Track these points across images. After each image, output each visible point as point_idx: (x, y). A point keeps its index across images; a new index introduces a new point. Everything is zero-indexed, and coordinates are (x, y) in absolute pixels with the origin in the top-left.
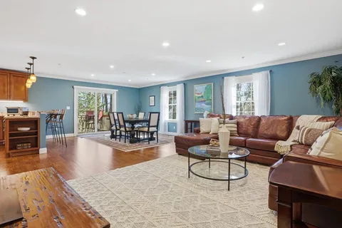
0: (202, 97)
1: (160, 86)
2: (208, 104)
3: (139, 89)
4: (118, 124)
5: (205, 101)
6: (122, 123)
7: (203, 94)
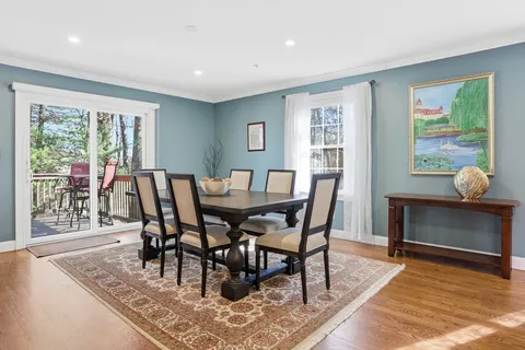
0: (444, 121)
1: (282, 95)
2: (470, 144)
3: (215, 106)
4: (169, 217)
5: (456, 134)
6: (188, 216)
7: (447, 112)
